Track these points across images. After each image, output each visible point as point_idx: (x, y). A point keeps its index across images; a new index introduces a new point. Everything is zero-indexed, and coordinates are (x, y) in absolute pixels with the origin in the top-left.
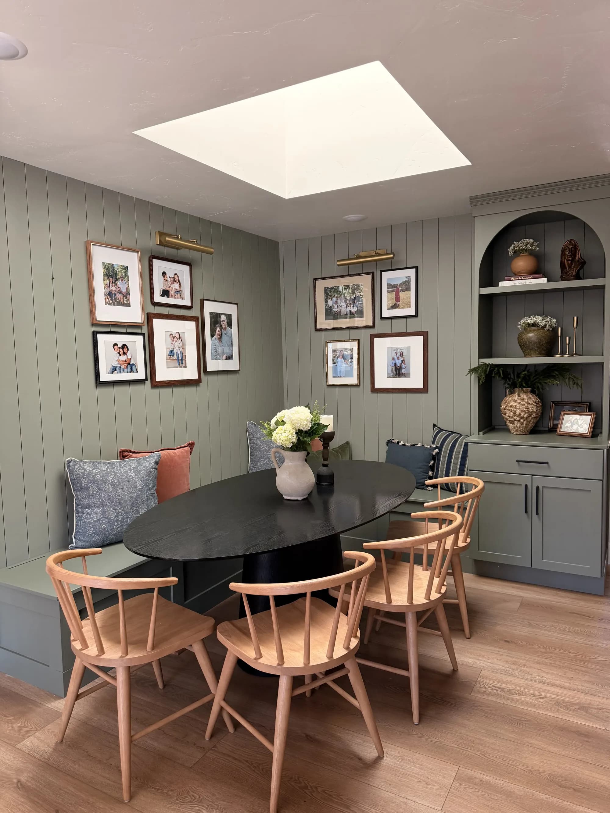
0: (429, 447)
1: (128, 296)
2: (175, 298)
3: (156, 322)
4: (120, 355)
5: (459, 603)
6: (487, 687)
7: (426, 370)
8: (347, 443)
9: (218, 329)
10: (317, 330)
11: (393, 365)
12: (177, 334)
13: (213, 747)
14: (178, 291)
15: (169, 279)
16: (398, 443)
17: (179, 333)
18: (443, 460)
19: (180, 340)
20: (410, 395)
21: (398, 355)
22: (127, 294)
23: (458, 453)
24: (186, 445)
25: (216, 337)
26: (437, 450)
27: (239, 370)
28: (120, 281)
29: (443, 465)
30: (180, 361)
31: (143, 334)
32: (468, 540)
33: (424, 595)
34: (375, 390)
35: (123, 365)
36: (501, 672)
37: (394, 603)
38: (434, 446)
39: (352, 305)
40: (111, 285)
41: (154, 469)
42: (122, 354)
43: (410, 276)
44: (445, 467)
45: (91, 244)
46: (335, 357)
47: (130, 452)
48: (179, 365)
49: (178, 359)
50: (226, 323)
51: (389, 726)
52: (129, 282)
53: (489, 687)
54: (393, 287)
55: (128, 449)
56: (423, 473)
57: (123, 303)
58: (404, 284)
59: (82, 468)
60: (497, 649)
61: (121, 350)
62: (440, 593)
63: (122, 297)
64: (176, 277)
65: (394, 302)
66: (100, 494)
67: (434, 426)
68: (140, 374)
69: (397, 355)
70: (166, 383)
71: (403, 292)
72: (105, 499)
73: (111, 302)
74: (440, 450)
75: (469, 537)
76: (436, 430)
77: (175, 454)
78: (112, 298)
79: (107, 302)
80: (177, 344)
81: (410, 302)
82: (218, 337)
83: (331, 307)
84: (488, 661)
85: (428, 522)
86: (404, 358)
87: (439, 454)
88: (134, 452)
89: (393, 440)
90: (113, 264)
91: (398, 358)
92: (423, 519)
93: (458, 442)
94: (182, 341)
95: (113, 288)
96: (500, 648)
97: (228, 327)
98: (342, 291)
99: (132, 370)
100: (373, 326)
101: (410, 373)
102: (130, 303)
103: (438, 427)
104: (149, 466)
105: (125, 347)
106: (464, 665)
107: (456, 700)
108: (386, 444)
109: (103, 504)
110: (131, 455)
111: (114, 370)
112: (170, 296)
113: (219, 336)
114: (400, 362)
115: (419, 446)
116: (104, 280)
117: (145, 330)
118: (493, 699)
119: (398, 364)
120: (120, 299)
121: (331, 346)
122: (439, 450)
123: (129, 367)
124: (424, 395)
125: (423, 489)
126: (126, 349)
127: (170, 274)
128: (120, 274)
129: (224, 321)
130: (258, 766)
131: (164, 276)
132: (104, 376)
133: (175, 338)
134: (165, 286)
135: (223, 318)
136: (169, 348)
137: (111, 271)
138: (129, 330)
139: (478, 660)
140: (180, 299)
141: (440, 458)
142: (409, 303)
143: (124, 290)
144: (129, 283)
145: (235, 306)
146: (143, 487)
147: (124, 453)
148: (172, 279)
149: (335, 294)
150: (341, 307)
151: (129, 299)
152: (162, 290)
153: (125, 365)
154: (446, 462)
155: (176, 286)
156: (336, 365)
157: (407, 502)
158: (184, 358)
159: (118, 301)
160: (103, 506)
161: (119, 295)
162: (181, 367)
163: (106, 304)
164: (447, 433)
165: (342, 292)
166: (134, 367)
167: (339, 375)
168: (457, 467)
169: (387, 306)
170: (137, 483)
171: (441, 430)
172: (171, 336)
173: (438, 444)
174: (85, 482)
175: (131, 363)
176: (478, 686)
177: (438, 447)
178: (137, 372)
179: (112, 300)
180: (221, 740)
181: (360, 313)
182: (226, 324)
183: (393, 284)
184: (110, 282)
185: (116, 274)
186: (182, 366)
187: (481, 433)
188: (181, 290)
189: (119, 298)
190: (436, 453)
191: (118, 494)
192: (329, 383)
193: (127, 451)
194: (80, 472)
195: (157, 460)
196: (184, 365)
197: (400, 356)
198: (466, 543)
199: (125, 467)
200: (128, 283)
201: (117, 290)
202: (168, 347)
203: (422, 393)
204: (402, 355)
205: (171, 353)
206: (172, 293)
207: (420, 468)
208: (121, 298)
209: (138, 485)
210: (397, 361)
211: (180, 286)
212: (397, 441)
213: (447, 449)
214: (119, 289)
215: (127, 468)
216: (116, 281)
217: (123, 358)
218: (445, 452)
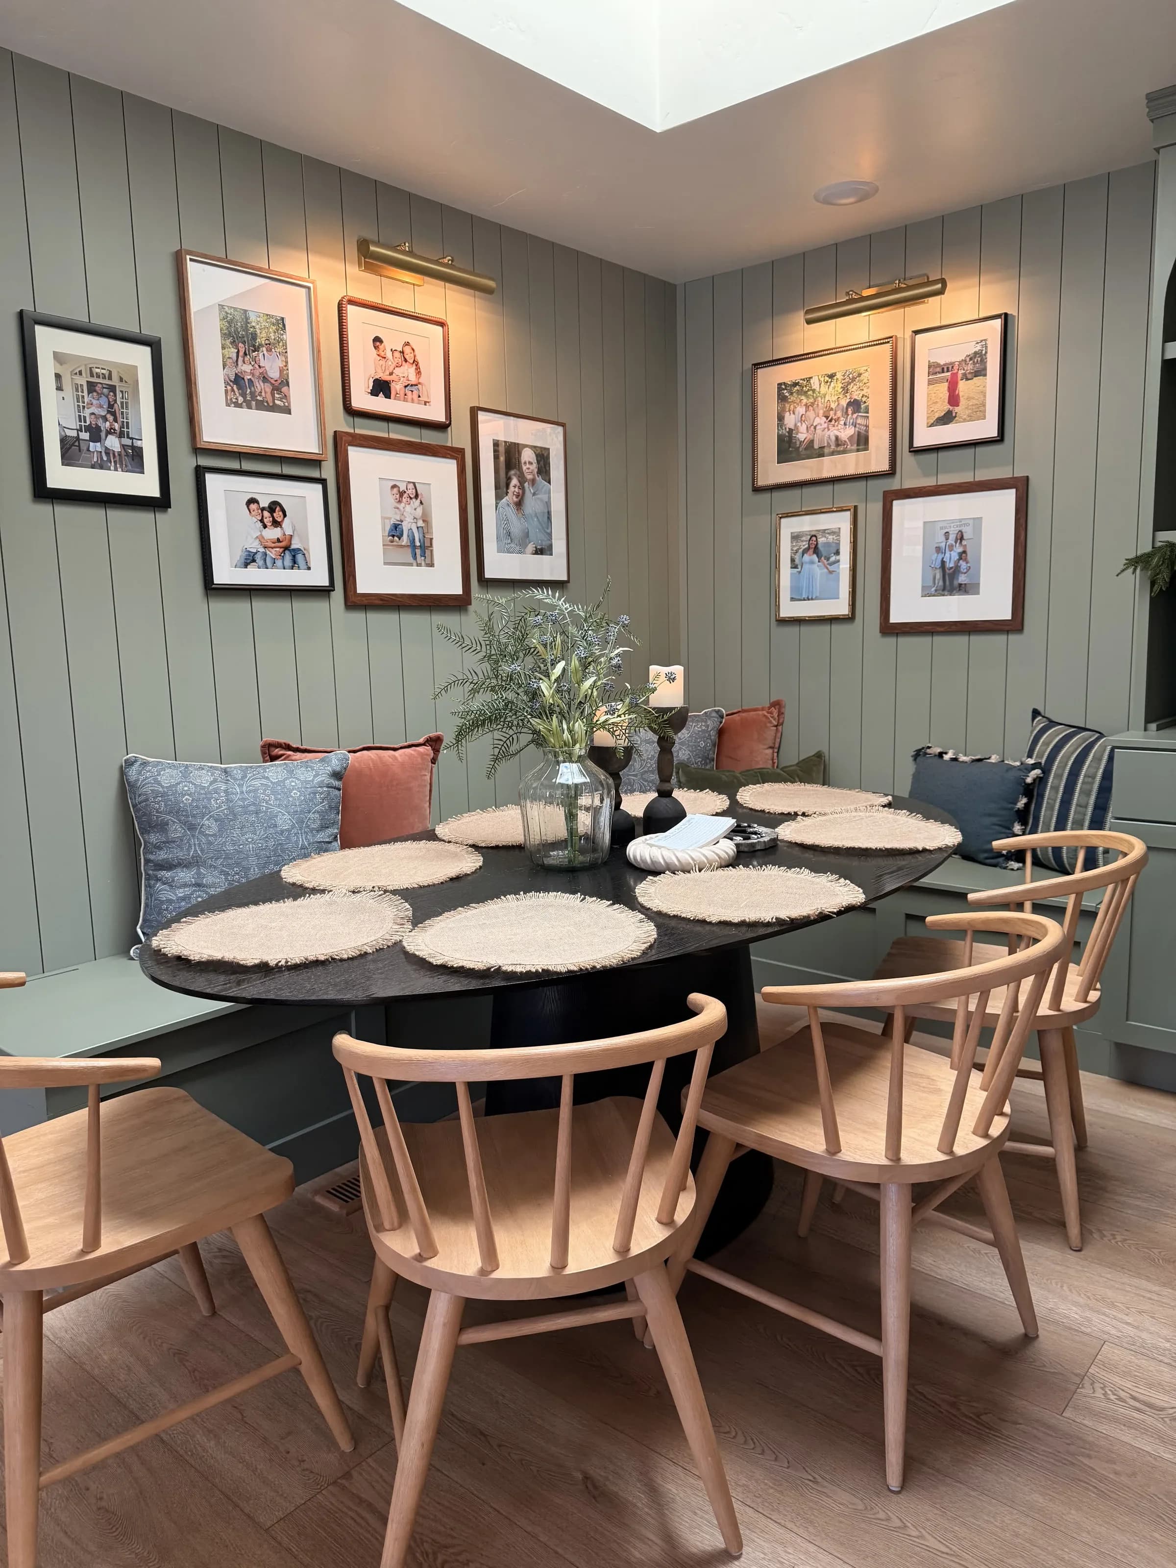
0: (1018, 764)
1: (284, 389)
2: (405, 400)
3: (356, 456)
4: (265, 526)
5: (1056, 1156)
6: (1112, 1397)
7: (1021, 573)
8: (819, 755)
9: (514, 481)
10: (757, 490)
11: (938, 564)
12: (411, 486)
13: (342, 1477)
14: (412, 385)
15: (389, 354)
16: (941, 755)
17: (414, 484)
18: (1052, 796)
19: (418, 501)
20: (977, 640)
21: (951, 541)
22: (281, 385)
23: (1090, 780)
24: (421, 740)
25: (510, 498)
26: (1037, 772)
27: (568, 581)
28: (265, 352)
29: (1051, 808)
30: (418, 552)
31: (323, 482)
32: (1094, 996)
33: (935, 1139)
34: (889, 629)
35: (273, 551)
36: (1161, 1358)
37: (848, 1154)
38: (1031, 761)
39: (842, 422)
40: (240, 359)
41: (328, 787)
42: (269, 524)
43: (985, 340)
44: (1056, 813)
45: (188, 257)
46: (797, 551)
47: (288, 747)
48: (415, 557)
49: (413, 546)
50: (534, 468)
51: (815, 1482)
52: (289, 354)
53: (1120, 1399)
54: (943, 369)
55: (282, 740)
56: (997, 827)
57: (271, 404)
58: (971, 359)
59: (156, 780)
60: (1156, 1288)
61: (266, 514)
62: (986, 1136)
63: (269, 390)
64: (407, 350)
65: (947, 407)
66: (190, 839)
67: (1036, 713)
68: (318, 576)
69: (947, 539)
70: (382, 600)
71: (967, 379)
72: (202, 850)
73: (241, 400)
74: (1046, 770)
75: (1098, 986)
76: (1039, 723)
77: (395, 758)
78: (243, 391)
79: (231, 399)
80: (410, 513)
81: (984, 406)
82: (515, 499)
83: (791, 430)
84: (1126, 1318)
85: (974, 940)
86: (966, 545)
87: (1041, 781)
88: (297, 750)
89: (929, 748)
90: (245, 311)
91: (951, 548)
92: (959, 932)
93: (1093, 751)
94: (421, 503)
95: (247, 368)
96: (1164, 1285)
97: (539, 479)
98: (818, 389)
99: (294, 564)
100: (891, 472)
101: (979, 584)
102: (289, 404)
103: (1044, 717)
104: (313, 781)
105: (278, 508)
106: (1056, 1323)
107: (1018, 1426)
108: (911, 759)
109: (197, 862)
110: (289, 756)
111: (249, 560)
112: (392, 396)
113: (517, 498)
114: (955, 556)
115: (993, 761)
116: (223, 348)
117: (328, 471)
118: (1127, 1436)
119: (951, 558)
120: (263, 394)
121: (789, 527)
122: (1043, 772)
123: (288, 557)
124: (1013, 638)
125: (995, 866)
126: (281, 513)
127: (391, 343)
128: (264, 335)
129: (530, 463)
130: (435, 1553)
131: (376, 348)
132: (223, 574)
133: (405, 495)
134: (379, 371)
135: (527, 456)
136: (390, 518)
137: (242, 327)
138: (288, 470)
139: (1098, 1312)
140: (419, 404)
141: (1044, 790)
142: (982, 409)
143: (274, 374)
144: (286, 358)
145: (560, 429)
146: (293, 827)
147: (272, 749)
148: (397, 354)
149: (803, 397)
150: (815, 428)
151: (286, 397)
152: (371, 381)
153: (278, 549)
154: (1058, 801)
155: (409, 372)
156: (800, 572)
157: (911, 889)
158: (427, 544)
159: (259, 398)
160: (198, 866)
161: (262, 384)
162: (419, 565)
163: (228, 405)
164: (1066, 730)
165: (819, 393)
166: (299, 557)
167: (804, 596)
168: (1085, 815)
169: (928, 418)
170: (277, 816)
171: (1052, 723)
172: (395, 490)
173: (1042, 757)
174: (157, 812)
175: (293, 547)
176: (1087, 1390)
177: (1040, 763)
178: (309, 568)
179: (244, 395)
180: (369, 1460)
181: (862, 441)
182: (536, 470)
183: (942, 364)
184: (238, 353)
185: (254, 336)
186: (423, 563)
187: (1153, 726)
188: (419, 383)
189: (261, 392)
190: (1034, 780)
191: (233, 840)
192: (782, 615)
193: (279, 745)
194: (148, 789)
195: (338, 769)
196: (428, 561)
197: (956, 542)
198: (1086, 1001)
199: (253, 780)
200: (284, 359)
201: (257, 373)
202: (389, 516)
203: (1008, 632)
204: (962, 538)
205: (396, 531)
206: (396, 387)
207: (990, 815)
208: (265, 393)
209: (279, 822)
210: (947, 555)
211: (418, 372)
212: (939, 750)
213: (1064, 770)
214: (261, 370)
215: (257, 783)
216: (254, 351)
217: (273, 533)
218: (1059, 776)
